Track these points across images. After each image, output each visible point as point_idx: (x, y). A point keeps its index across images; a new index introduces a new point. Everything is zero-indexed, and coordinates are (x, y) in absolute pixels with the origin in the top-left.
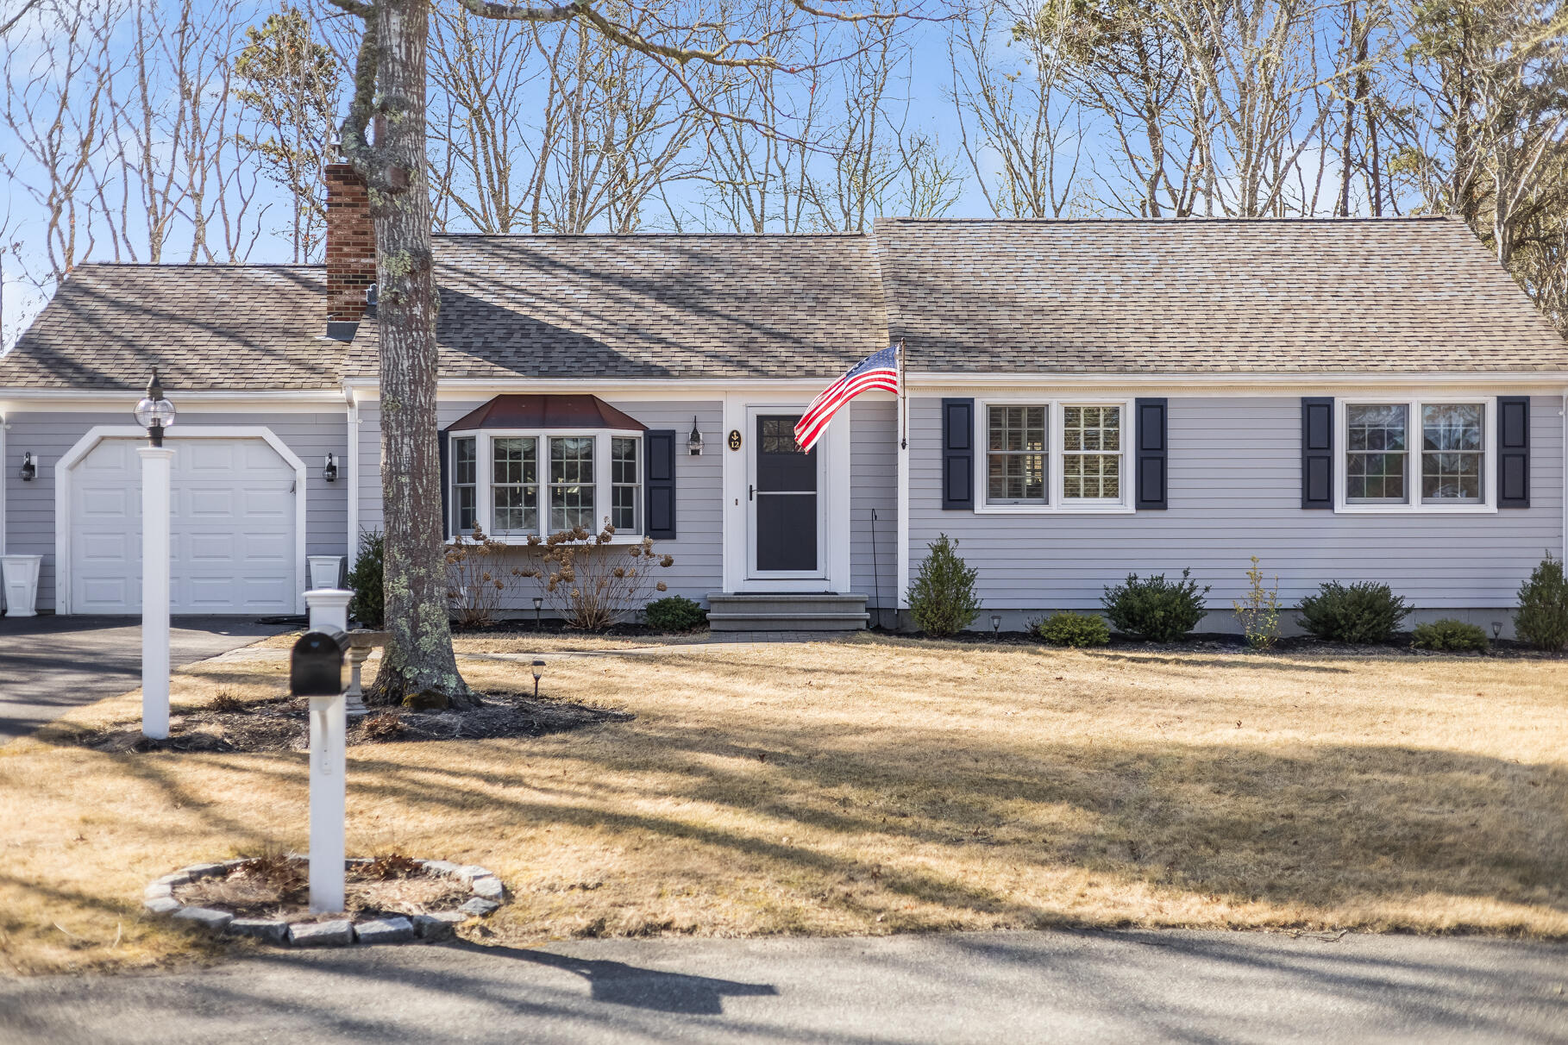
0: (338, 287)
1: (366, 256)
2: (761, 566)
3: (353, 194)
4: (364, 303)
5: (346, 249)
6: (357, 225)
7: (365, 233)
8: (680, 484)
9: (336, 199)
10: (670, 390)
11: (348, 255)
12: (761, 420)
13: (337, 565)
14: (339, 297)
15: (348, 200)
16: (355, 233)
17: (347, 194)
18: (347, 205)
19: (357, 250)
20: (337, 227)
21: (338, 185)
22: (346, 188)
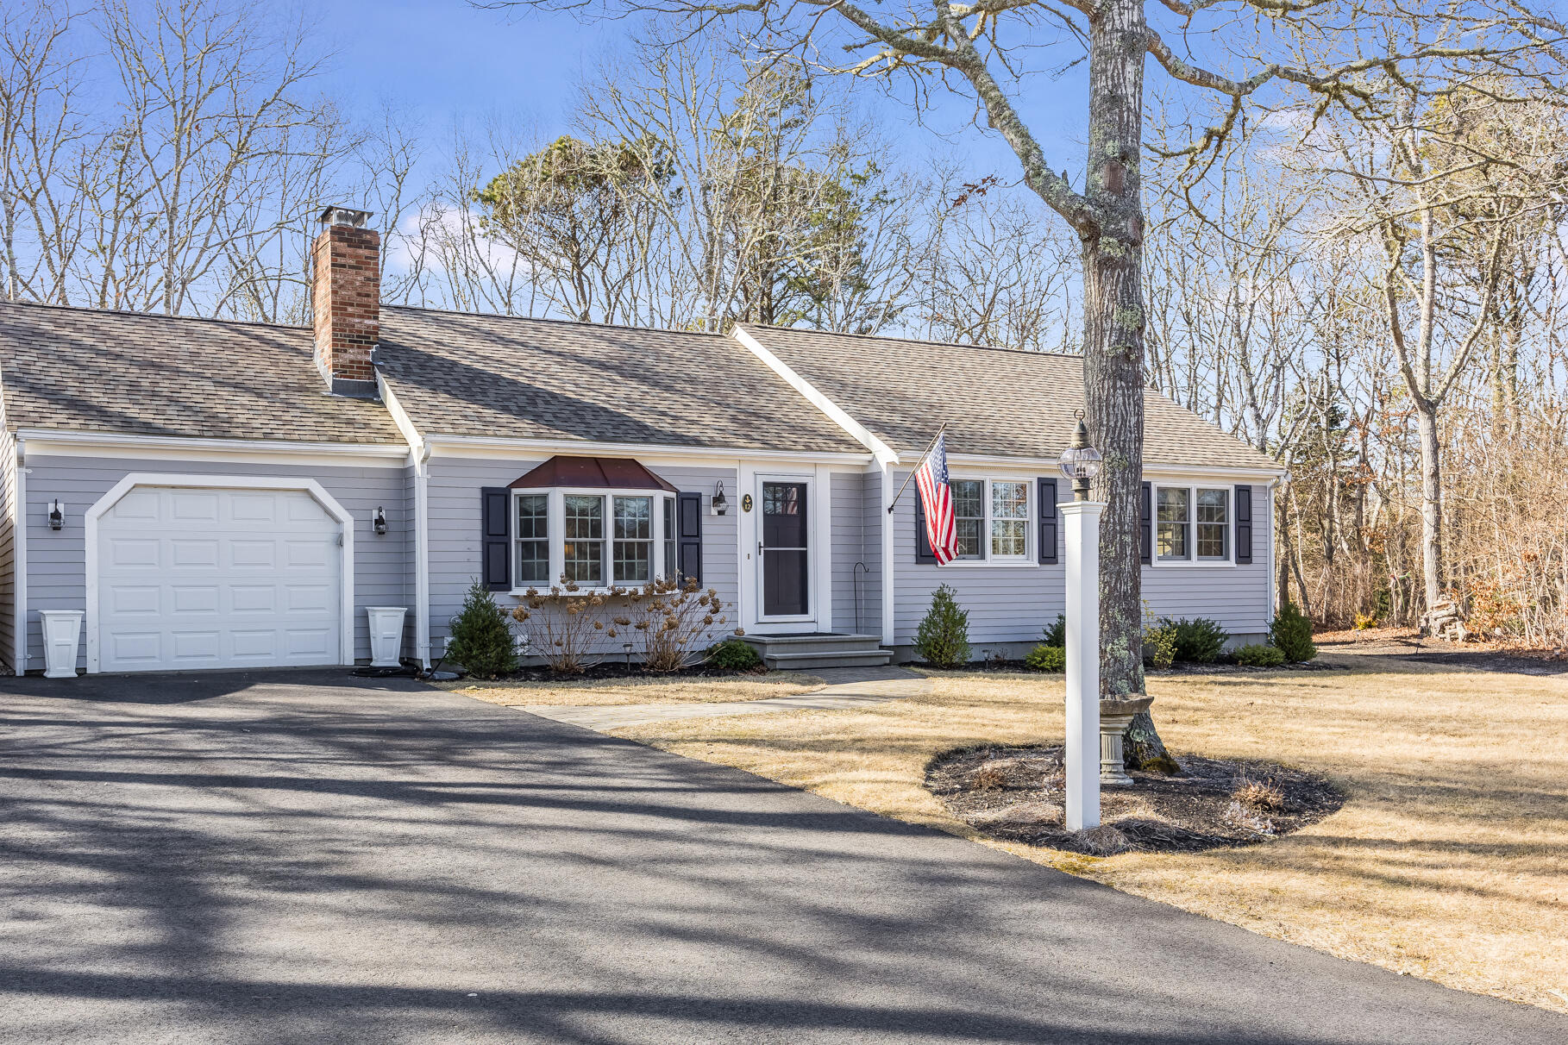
0: (343, 346)
1: (369, 318)
2: (769, 611)
3: (357, 256)
4: (367, 363)
5: (350, 309)
6: (361, 287)
7: (368, 296)
8: (706, 539)
9: (340, 260)
10: (702, 457)
11: (352, 315)
12: (766, 485)
13: (402, 616)
14: (343, 355)
15: (352, 262)
16: (359, 294)
17: (351, 256)
18: (352, 267)
19: (361, 311)
20: (341, 287)
21: (343, 247)
22: (350, 250)
